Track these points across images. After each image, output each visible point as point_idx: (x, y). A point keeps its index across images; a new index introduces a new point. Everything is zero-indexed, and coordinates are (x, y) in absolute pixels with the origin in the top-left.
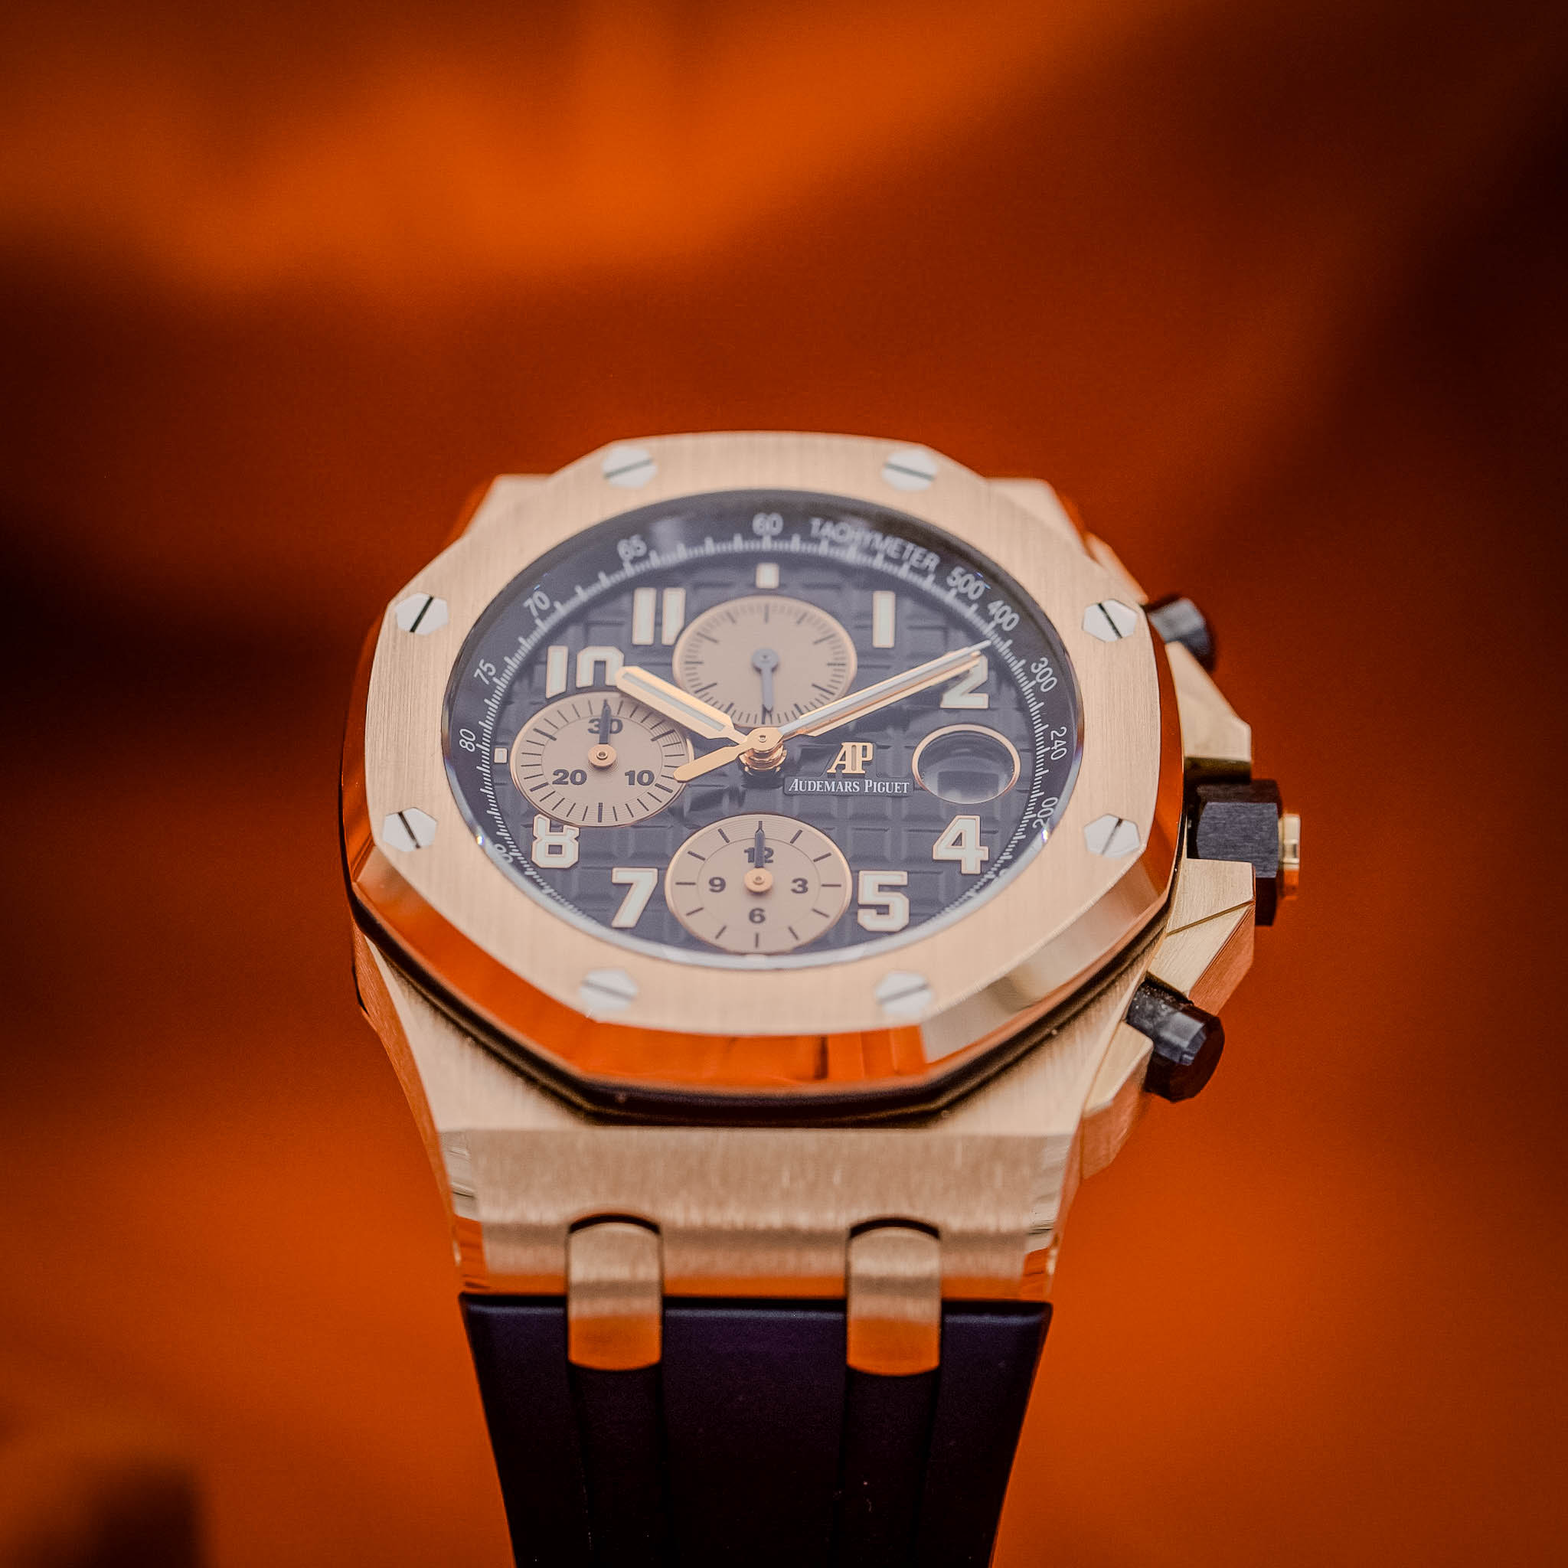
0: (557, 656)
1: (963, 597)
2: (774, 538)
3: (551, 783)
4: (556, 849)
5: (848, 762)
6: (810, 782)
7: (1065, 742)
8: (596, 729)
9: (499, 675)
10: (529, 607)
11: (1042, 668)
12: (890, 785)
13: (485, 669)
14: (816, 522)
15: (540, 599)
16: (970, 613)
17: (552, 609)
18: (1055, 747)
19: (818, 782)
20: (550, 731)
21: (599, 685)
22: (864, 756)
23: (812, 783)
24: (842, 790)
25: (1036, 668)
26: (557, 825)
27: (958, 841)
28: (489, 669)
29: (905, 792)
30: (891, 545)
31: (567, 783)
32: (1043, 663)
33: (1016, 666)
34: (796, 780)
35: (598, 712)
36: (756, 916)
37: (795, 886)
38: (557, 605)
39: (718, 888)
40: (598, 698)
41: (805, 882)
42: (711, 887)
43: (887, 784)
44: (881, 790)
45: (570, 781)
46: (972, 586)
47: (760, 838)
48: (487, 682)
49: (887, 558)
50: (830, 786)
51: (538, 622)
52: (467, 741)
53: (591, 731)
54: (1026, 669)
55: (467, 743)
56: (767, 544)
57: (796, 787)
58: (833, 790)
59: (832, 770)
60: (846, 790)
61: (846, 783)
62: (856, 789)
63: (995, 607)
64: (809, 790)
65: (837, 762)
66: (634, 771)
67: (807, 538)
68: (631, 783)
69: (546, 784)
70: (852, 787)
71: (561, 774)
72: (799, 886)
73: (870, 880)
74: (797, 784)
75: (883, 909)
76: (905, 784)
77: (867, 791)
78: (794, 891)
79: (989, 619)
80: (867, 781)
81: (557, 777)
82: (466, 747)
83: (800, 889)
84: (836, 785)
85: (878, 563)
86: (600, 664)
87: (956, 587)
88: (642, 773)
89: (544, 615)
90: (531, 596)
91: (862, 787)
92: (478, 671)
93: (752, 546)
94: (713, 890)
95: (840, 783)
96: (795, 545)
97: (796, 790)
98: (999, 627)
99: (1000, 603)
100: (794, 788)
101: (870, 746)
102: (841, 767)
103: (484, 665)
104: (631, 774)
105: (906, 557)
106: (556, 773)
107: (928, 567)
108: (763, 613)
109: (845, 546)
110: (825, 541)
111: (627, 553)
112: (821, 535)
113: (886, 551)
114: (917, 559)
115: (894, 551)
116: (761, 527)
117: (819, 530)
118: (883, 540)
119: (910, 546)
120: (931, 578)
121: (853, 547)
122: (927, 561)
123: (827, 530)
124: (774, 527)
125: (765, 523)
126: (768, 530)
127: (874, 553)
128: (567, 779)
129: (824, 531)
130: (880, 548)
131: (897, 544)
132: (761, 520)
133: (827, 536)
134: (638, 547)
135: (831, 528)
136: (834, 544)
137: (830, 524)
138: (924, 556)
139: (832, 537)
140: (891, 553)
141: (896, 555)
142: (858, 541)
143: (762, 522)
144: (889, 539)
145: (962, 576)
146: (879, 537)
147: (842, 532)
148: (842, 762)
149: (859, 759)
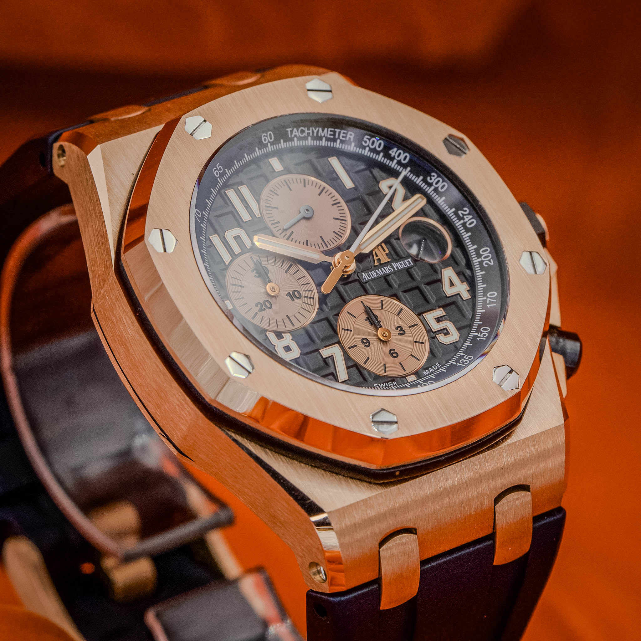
1: (374, 151)
2: (272, 144)
4: (287, 349)
5: (380, 257)
6: (370, 273)
7: (471, 217)
8: (257, 275)
11: (434, 178)
12: (403, 262)
14: (289, 130)
15: (198, 213)
16: (380, 158)
17: (203, 216)
18: (466, 220)
19: (373, 272)
20: (238, 283)
21: (244, 250)
22: (384, 251)
24: (386, 273)
25: (431, 179)
26: (279, 335)
27: (452, 284)
29: (412, 264)
30: (327, 132)
31: (265, 309)
32: (434, 176)
33: (419, 181)
34: (363, 274)
35: (252, 265)
36: (393, 353)
37: (398, 331)
38: (204, 213)
39: (367, 345)
40: (247, 257)
41: (401, 328)
42: (364, 345)
43: (402, 262)
44: (402, 266)
45: (265, 308)
46: (376, 144)
49: (328, 139)
50: (380, 272)
51: (202, 225)
53: (256, 277)
54: (425, 180)
56: (270, 148)
58: (382, 274)
59: (376, 263)
61: (385, 268)
62: (391, 270)
63: (393, 152)
64: (372, 277)
65: (375, 258)
66: (290, 293)
67: (287, 139)
68: (293, 299)
69: (257, 313)
70: (389, 269)
71: (259, 305)
72: (400, 331)
73: (430, 317)
74: (365, 276)
75: (445, 332)
76: (410, 260)
77: (396, 269)
78: (400, 334)
79: (392, 159)
80: (392, 264)
81: (259, 308)
84: (381, 270)
85: (324, 143)
86: (238, 239)
87: (368, 146)
88: (294, 292)
89: (202, 221)
91: (392, 268)
93: (264, 151)
94: (367, 346)
95: (382, 268)
96: (282, 145)
97: (367, 279)
98: (399, 163)
99: (395, 149)
100: (365, 279)
102: (379, 260)
104: (289, 294)
105: (337, 136)
106: (256, 305)
107: (350, 138)
108: (286, 186)
109: (305, 138)
110: (295, 139)
111: (217, 173)
112: (293, 136)
113: (326, 136)
114: (343, 137)
115: (330, 135)
116: (265, 140)
117: (291, 134)
118: (323, 131)
119: (338, 131)
120: (353, 144)
121: (310, 138)
122: (348, 136)
123: (295, 132)
124: (271, 138)
125: (267, 137)
126: (268, 141)
127: (320, 138)
128: (264, 307)
129: (294, 134)
130: (323, 135)
131: (331, 131)
132: (264, 136)
133: (295, 136)
134: (220, 169)
135: (296, 132)
136: (299, 139)
137: (295, 129)
138: (346, 134)
139: (298, 136)
140: (329, 136)
141: (332, 137)
142: (311, 134)
143: (265, 137)
144: (326, 129)
145: (369, 140)
146: (320, 129)
147: (302, 132)
148: (378, 258)
149: (384, 253)
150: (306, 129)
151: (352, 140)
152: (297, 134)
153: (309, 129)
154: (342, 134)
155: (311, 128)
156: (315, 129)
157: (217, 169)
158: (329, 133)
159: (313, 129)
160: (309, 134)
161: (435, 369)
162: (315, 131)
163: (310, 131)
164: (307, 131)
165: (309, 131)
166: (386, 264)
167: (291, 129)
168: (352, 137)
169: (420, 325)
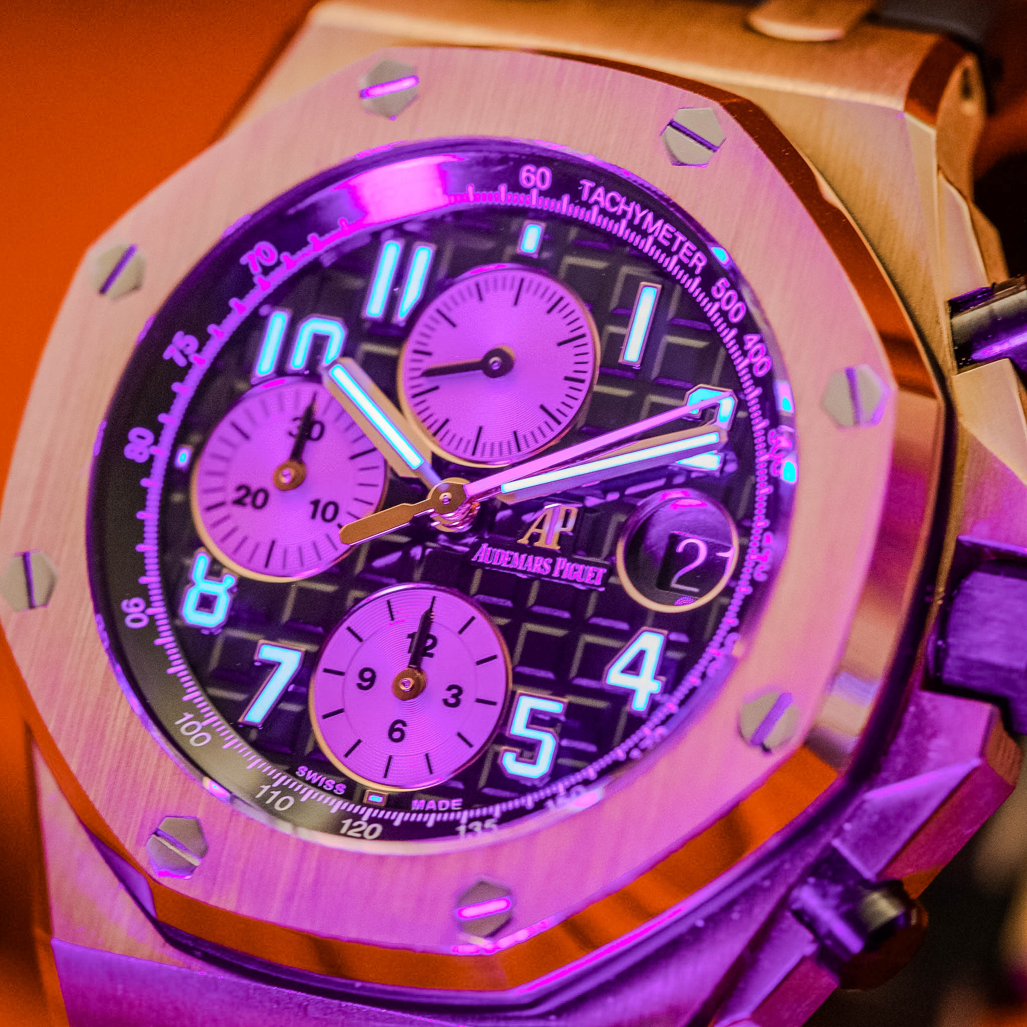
0: (278, 322)
1: (724, 316)
2: (542, 193)
3: (229, 502)
4: (206, 603)
5: (544, 532)
6: (498, 551)
8: (296, 431)
9: (198, 352)
10: (248, 263)
12: (583, 569)
13: (182, 346)
14: (588, 184)
15: (264, 252)
16: (729, 337)
17: (279, 263)
19: (507, 554)
20: (246, 426)
22: (564, 525)
23: (500, 554)
24: (530, 569)
25: (774, 437)
26: (215, 571)
27: (636, 664)
28: (188, 345)
30: (661, 229)
31: (244, 505)
33: (759, 426)
34: (485, 546)
35: (302, 409)
36: (397, 732)
38: (286, 257)
39: (366, 684)
40: (308, 389)
41: (460, 691)
42: (360, 682)
43: (581, 566)
44: (573, 575)
45: (249, 503)
46: (733, 306)
47: (427, 621)
48: (182, 362)
49: (657, 244)
50: (519, 561)
51: (259, 280)
52: (138, 445)
53: (291, 434)
54: (766, 432)
55: (137, 449)
56: (534, 200)
57: (483, 555)
58: (520, 567)
59: (524, 541)
60: (534, 570)
61: (538, 558)
63: (750, 341)
64: (495, 563)
65: (533, 530)
66: (319, 500)
67: (577, 200)
68: (314, 516)
69: (223, 504)
70: (542, 567)
71: (242, 492)
72: (454, 696)
73: (526, 704)
74: (483, 552)
75: (528, 750)
76: (601, 570)
77: (556, 574)
78: (446, 702)
79: (744, 353)
80: (560, 559)
81: (237, 495)
82: (135, 456)
83: (452, 701)
84: (526, 559)
85: (648, 247)
86: (319, 343)
87: (719, 301)
88: (328, 504)
89: (267, 271)
91: (553, 565)
92: (172, 349)
93: (517, 200)
94: (360, 686)
95: (530, 559)
96: (564, 206)
97: (481, 560)
98: (751, 368)
99: (755, 338)
100: (479, 557)
101: (574, 511)
102: (535, 537)
103: (181, 341)
104: (316, 503)
105: (675, 248)
106: (239, 488)
107: (695, 266)
108: (515, 292)
109: (617, 218)
110: (596, 208)
112: (592, 200)
113: (656, 234)
114: (685, 255)
115: (664, 237)
116: (528, 180)
117: (590, 195)
118: (655, 220)
119: (680, 238)
120: (697, 281)
121: (624, 223)
122: (695, 260)
123: (599, 195)
124: (543, 183)
125: (533, 176)
126: (535, 185)
127: (645, 234)
128: (248, 500)
129: (595, 197)
130: (651, 230)
131: (668, 230)
132: (528, 171)
133: (597, 203)
135: (602, 194)
136: (603, 212)
137: (601, 190)
138: (694, 253)
139: (603, 205)
140: (660, 239)
141: (666, 243)
142: (629, 216)
143: (530, 174)
144: (660, 223)
145: (727, 290)
146: (650, 217)
147: (614, 202)
148: (538, 531)
149: (558, 528)
150: (624, 200)
151: (698, 271)
152: (601, 199)
153: (627, 203)
154: (684, 250)
155: (633, 204)
156: (641, 211)
158: (663, 233)
159: (638, 208)
160: (624, 213)
161: (441, 809)
163: (630, 210)
164: (622, 206)
165: (626, 208)
166: (545, 553)
167: (592, 185)
168: (701, 265)
169: (499, 707)
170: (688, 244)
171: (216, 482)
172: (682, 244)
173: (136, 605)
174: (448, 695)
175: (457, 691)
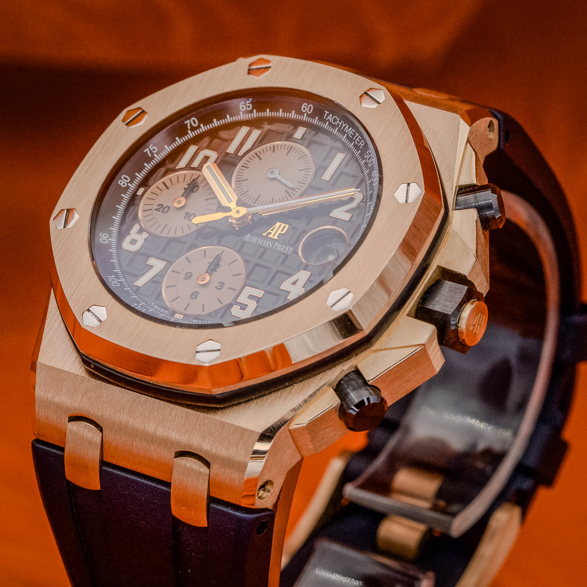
0: (192, 149)
1: (366, 164)
2: (308, 115)
3: (153, 209)
4: (133, 242)
5: (273, 232)
8: (186, 188)
9: (157, 153)
10: (187, 124)
13: (152, 149)
14: (327, 112)
15: (194, 121)
16: (366, 173)
17: (199, 127)
19: (257, 238)
22: (282, 231)
23: (254, 238)
26: (141, 231)
27: (294, 283)
28: (154, 150)
29: (289, 253)
31: (159, 211)
33: (368, 204)
34: (249, 235)
36: (194, 295)
38: (202, 125)
39: (187, 278)
42: (185, 276)
43: (284, 247)
44: (280, 249)
46: (370, 161)
48: (150, 155)
49: (348, 137)
50: (260, 242)
51: (189, 132)
52: (124, 181)
53: (184, 189)
54: (370, 206)
55: (123, 182)
56: (305, 118)
57: (247, 238)
60: (266, 245)
61: (268, 242)
62: (270, 246)
63: (374, 173)
64: (251, 241)
65: (269, 231)
66: (189, 213)
67: (321, 119)
69: (151, 209)
70: (269, 245)
71: (160, 206)
73: (248, 291)
75: (244, 307)
76: (291, 249)
77: (274, 248)
78: (217, 287)
79: (370, 178)
80: (277, 243)
81: (158, 207)
82: (122, 184)
83: (219, 287)
84: (263, 241)
86: (206, 159)
87: (366, 159)
89: (193, 129)
90: (189, 118)
91: (273, 245)
92: (147, 149)
93: (299, 117)
94: (185, 278)
95: (265, 241)
96: (316, 121)
97: (246, 240)
99: (376, 172)
101: (287, 226)
102: (270, 234)
103: (152, 147)
105: (354, 139)
107: (360, 145)
108: (288, 151)
109: (334, 127)
110: (328, 122)
111: (243, 108)
112: (327, 119)
113: (348, 134)
114: (357, 141)
115: (351, 135)
116: (304, 109)
117: (327, 117)
118: (349, 128)
119: (357, 134)
120: (359, 152)
121: (337, 128)
122: (360, 143)
123: (330, 117)
124: (310, 111)
125: (307, 108)
126: (307, 111)
127: (344, 134)
128: (161, 210)
129: (328, 118)
130: (346, 132)
131: (353, 132)
132: (305, 105)
133: (329, 120)
134: (249, 107)
135: (331, 117)
136: (330, 124)
137: (331, 115)
138: (361, 141)
139: (330, 121)
140: (350, 135)
141: (351, 137)
142: (340, 126)
143: (305, 107)
144: (351, 128)
145: (370, 154)
146: (348, 125)
147: (335, 120)
148: (271, 232)
149: (279, 232)
150: (339, 119)
151: (361, 147)
152: (330, 119)
153: (340, 121)
154: (358, 139)
155: (342, 121)
156: (344, 124)
157: (245, 105)
158: (351, 132)
160: (338, 124)
162: (344, 126)
163: (340, 124)
164: (338, 122)
166: (272, 240)
167: (328, 113)
168: (362, 145)
169: (237, 292)
170: (359, 137)
171: (151, 202)
172: (357, 136)
173: (105, 236)
174: (218, 285)
175: (222, 284)
